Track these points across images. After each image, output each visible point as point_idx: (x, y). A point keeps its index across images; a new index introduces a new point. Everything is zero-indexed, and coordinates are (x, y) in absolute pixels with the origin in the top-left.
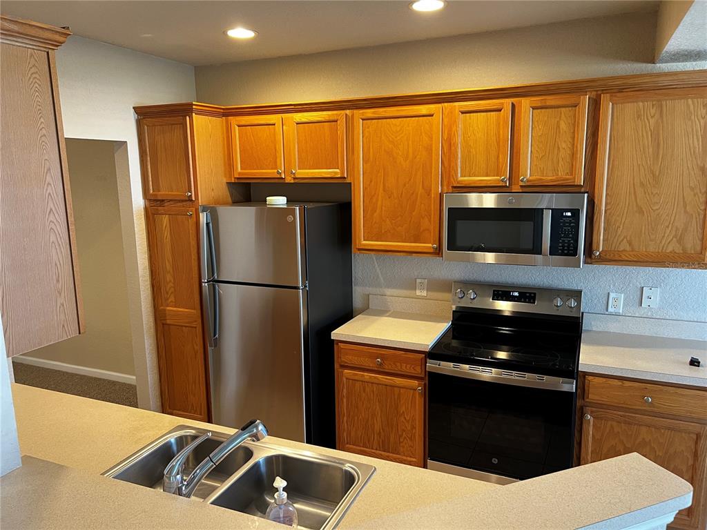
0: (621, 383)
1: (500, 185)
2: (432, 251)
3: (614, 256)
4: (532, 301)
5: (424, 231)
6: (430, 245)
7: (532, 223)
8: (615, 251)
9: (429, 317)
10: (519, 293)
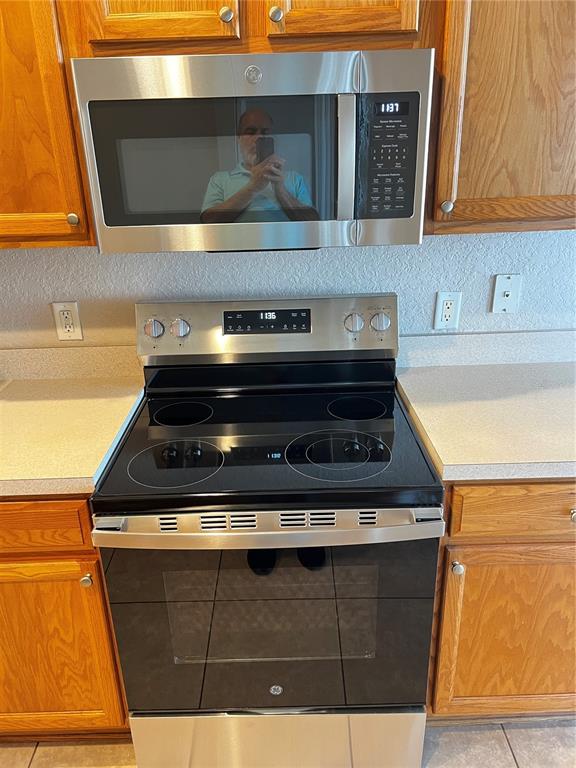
0: (524, 492)
1: (220, 34)
2: (68, 230)
3: (481, 211)
4: (304, 327)
5: (37, 176)
6: (61, 215)
7: (306, 137)
8: (483, 200)
9: (93, 385)
10: (277, 312)
